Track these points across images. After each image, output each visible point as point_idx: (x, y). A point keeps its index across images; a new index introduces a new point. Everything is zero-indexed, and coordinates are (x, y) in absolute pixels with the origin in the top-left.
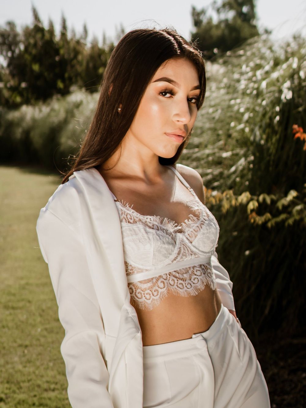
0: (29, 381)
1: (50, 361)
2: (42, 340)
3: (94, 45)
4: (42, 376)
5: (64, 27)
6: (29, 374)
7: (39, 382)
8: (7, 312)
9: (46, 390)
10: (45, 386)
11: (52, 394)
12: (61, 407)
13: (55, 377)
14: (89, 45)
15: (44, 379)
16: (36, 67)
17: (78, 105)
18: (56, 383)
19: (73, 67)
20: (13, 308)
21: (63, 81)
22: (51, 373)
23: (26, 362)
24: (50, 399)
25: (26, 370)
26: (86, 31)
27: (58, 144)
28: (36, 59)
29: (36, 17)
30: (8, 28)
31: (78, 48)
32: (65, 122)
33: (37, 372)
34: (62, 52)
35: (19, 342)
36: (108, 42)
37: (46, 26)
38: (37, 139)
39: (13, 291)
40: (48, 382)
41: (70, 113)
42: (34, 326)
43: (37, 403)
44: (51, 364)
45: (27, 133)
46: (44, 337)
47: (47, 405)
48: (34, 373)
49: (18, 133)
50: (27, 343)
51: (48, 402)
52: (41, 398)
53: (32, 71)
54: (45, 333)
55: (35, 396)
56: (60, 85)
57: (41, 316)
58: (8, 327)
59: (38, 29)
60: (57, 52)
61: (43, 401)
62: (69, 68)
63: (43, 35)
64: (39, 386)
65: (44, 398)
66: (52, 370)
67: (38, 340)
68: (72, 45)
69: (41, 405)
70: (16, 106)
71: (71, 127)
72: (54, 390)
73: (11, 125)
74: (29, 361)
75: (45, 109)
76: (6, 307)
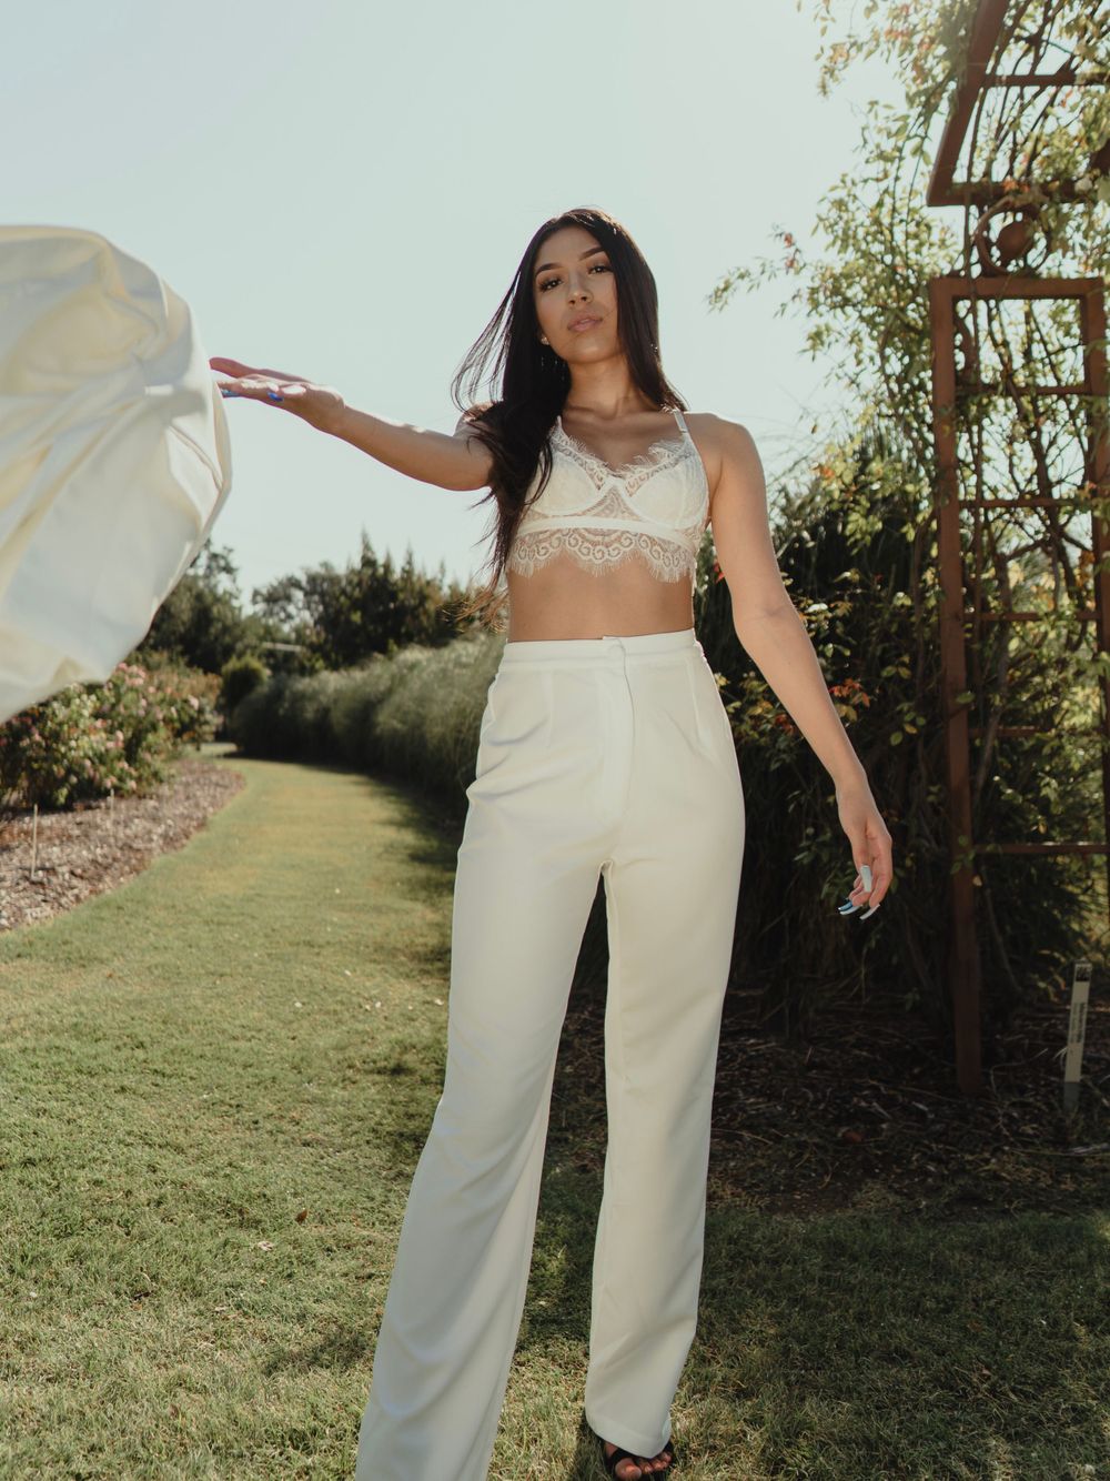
0: (207, 1023)
3: (454, 588)
4: (236, 1018)
6: (211, 1013)
7: (226, 1026)
9: (235, 1038)
10: (237, 1032)
11: (242, 1045)
13: (261, 1020)
14: (446, 591)
15: (238, 1023)
16: (356, 617)
17: (412, 667)
18: (260, 1031)
19: (416, 617)
23: (212, 997)
25: (208, 1007)
26: (443, 570)
27: (375, 725)
28: (356, 605)
29: (367, 547)
30: (322, 571)
31: (427, 591)
32: (390, 691)
34: (401, 596)
35: (211, 968)
36: (476, 585)
37: (381, 560)
38: (338, 718)
39: (227, 902)
41: (399, 681)
42: (248, 949)
45: (325, 712)
46: (262, 964)
49: (310, 713)
50: (226, 970)
52: (220, 1049)
53: (348, 621)
54: (267, 960)
55: (210, 1045)
56: (391, 642)
58: (198, 946)
59: (368, 562)
60: (393, 596)
62: (408, 619)
63: (375, 570)
64: (223, 1031)
65: (227, 1049)
67: (249, 967)
68: (417, 587)
70: (312, 672)
71: (396, 699)
73: (301, 697)
74: (219, 996)
75: (358, 675)
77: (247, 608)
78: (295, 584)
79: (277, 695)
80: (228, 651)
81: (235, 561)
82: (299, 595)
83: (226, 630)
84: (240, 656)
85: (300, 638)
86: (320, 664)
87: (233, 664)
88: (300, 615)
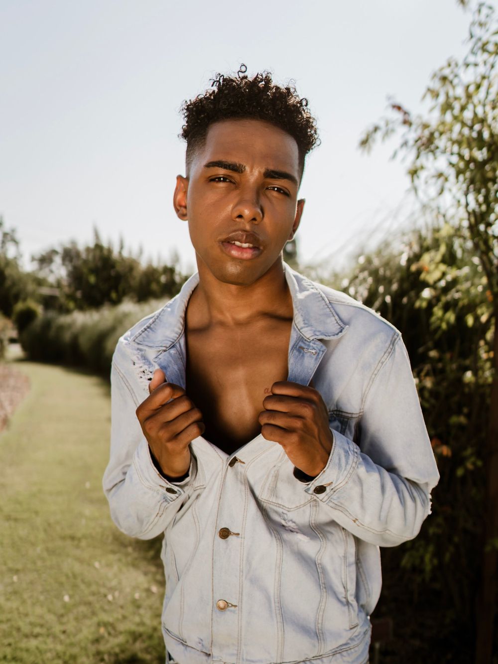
0: (8, 620)
1: (42, 593)
2: (39, 563)
4: (26, 615)
5: (122, 247)
6: (11, 611)
7: (20, 623)
8: (7, 524)
9: (27, 636)
10: (26, 629)
11: (33, 643)
12: (40, 662)
13: (41, 617)
15: (28, 620)
16: (92, 279)
20: (16, 520)
21: (117, 291)
22: (38, 610)
23: (11, 593)
24: (27, 650)
25: (8, 605)
26: (141, 252)
28: (95, 271)
33: (21, 609)
34: (118, 267)
35: (11, 564)
40: (31, 624)
42: (33, 544)
43: (9, 657)
44: (42, 598)
45: (75, 339)
46: (43, 559)
47: (21, 660)
48: (18, 609)
50: (19, 566)
51: (25, 655)
52: (16, 649)
53: (88, 282)
54: (45, 554)
55: (10, 645)
56: (114, 295)
57: (45, 531)
60: (113, 267)
61: (19, 654)
62: (122, 281)
63: (102, 252)
64: (19, 629)
65: (21, 650)
66: (42, 606)
67: (34, 563)
69: (14, 659)
70: (68, 311)
72: (36, 636)
73: (61, 328)
74: (15, 593)
76: (8, 518)
77: (27, 266)
78: (54, 252)
79: (47, 324)
80: (17, 298)
81: (18, 236)
82: (58, 260)
83: (14, 284)
84: (25, 300)
85: (59, 285)
86: (71, 305)
87: (20, 306)
88: (59, 271)
